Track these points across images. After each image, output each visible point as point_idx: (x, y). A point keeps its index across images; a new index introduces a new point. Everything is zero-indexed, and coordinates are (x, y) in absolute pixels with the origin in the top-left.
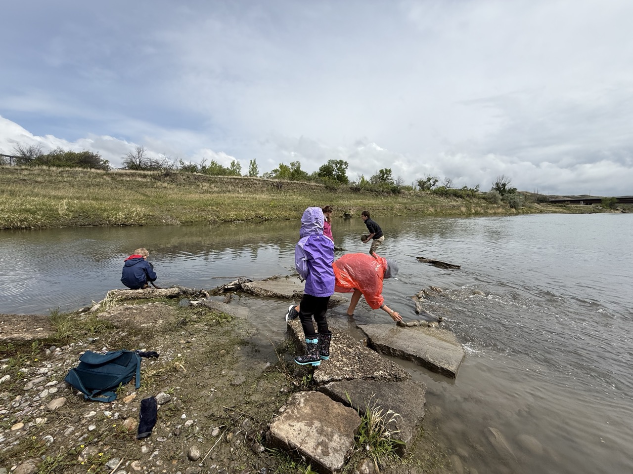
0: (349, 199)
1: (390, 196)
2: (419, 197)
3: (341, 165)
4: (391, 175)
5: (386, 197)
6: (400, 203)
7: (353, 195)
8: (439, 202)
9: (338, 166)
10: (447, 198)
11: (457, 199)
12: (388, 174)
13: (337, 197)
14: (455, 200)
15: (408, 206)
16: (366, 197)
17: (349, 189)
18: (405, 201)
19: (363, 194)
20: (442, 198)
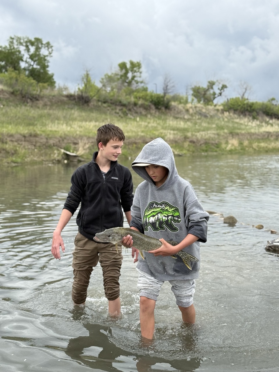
0: (68, 120)
1: (151, 114)
3: (38, 49)
4: (141, 73)
5: (143, 116)
6: (174, 130)
7: (76, 113)
8: (243, 127)
9: (32, 49)
10: (254, 118)
12: (135, 72)
13: (41, 116)
14: (267, 123)
15: (189, 134)
17: (65, 99)
18: (182, 124)
20: (246, 120)
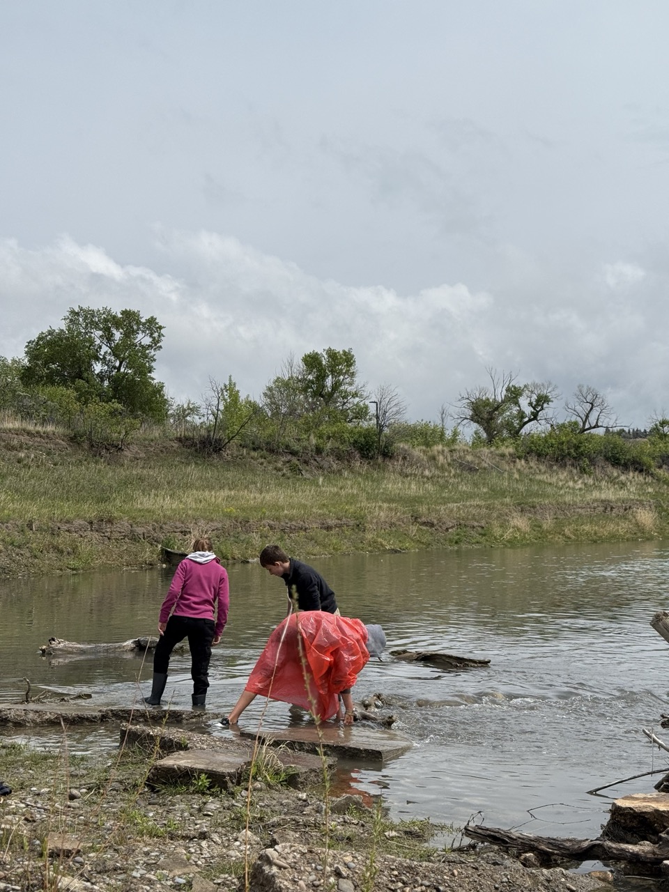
2: (471, 470)
4: (353, 375)
5: (331, 474)
6: (390, 500)
7: (193, 471)
8: (549, 490)
9: (118, 335)
10: (583, 471)
11: (623, 478)
12: (340, 373)
14: (613, 481)
15: (423, 509)
16: (250, 477)
17: (176, 445)
19: (237, 463)
